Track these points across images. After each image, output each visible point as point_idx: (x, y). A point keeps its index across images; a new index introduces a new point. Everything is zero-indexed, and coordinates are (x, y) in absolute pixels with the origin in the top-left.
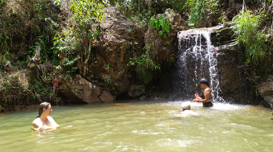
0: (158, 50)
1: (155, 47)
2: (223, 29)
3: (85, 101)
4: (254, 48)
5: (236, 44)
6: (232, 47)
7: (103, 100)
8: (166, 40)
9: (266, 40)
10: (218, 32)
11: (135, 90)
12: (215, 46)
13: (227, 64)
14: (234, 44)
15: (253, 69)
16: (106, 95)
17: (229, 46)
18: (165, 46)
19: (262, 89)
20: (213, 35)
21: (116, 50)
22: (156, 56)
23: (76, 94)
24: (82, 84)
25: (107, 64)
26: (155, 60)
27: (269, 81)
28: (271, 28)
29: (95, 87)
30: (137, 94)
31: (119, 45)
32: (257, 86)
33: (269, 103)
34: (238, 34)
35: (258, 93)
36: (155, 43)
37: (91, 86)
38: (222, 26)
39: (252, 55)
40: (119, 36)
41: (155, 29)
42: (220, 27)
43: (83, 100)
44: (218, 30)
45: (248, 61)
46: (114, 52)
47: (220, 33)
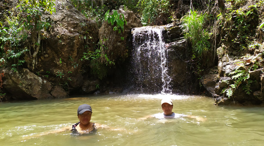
0: (113, 45)
1: (110, 43)
2: (173, 28)
3: (34, 97)
4: (199, 45)
5: (184, 41)
6: (180, 43)
7: (55, 95)
8: (121, 36)
9: (209, 38)
10: (169, 30)
11: (89, 86)
12: (166, 42)
13: (176, 60)
14: (182, 41)
15: (198, 64)
16: (58, 90)
17: (178, 43)
18: (119, 42)
19: (205, 81)
20: (164, 32)
21: (69, 43)
22: (111, 51)
23: (24, 89)
24: (31, 79)
25: (59, 58)
26: (109, 56)
27: (211, 73)
28: (213, 27)
29: (45, 81)
30: (91, 89)
31: (72, 39)
32: (201, 78)
33: (210, 92)
34: (186, 32)
35: (202, 84)
36: (109, 38)
37: (41, 81)
38: (172, 24)
39: (198, 50)
40: (72, 29)
41: (110, 25)
42: (171, 25)
43: (32, 95)
44: (168, 28)
45: (194, 56)
46: (67, 46)
47: (170, 31)
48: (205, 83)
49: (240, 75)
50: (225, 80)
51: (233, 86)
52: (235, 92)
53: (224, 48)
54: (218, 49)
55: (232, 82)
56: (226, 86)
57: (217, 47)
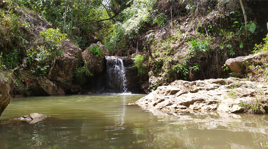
0: (94, 65)
1: (92, 63)
2: (128, 59)
7: (59, 93)
8: (99, 60)
9: (145, 67)
11: (75, 88)
12: (125, 66)
13: (130, 76)
14: (133, 67)
15: (140, 78)
16: (61, 91)
17: (131, 67)
18: (99, 63)
20: (124, 61)
21: (69, 63)
22: (92, 68)
23: (45, 89)
24: (47, 83)
25: (62, 71)
26: (91, 71)
27: (146, 83)
29: (54, 85)
30: (76, 90)
31: (71, 60)
32: (142, 85)
34: (135, 63)
35: (142, 88)
36: (91, 61)
37: (52, 85)
39: (140, 72)
40: (71, 54)
41: (93, 53)
43: (48, 93)
44: (126, 59)
45: (139, 75)
46: (68, 64)
47: (127, 61)
49: (156, 84)
50: (151, 86)
51: (154, 88)
53: (151, 72)
54: (149, 72)
56: (151, 88)
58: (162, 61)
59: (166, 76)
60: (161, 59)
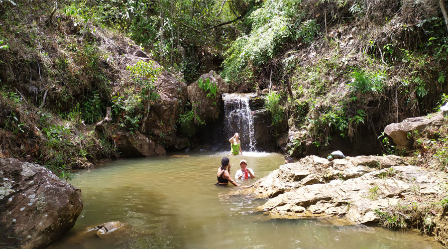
0: (206, 109)
1: (202, 106)
2: (257, 98)
3: (144, 154)
5: (266, 110)
6: (263, 112)
7: (158, 153)
8: (213, 101)
9: (283, 111)
11: (181, 143)
12: (252, 110)
13: (260, 124)
14: (264, 110)
15: (275, 129)
16: (161, 149)
17: (261, 111)
18: (212, 106)
19: (280, 142)
20: (250, 101)
21: (170, 108)
22: (203, 114)
23: (138, 149)
24: (141, 139)
25: (160, 120)
26: (202, 117)
27: (284, 136)
29: (151, 141)
30: (183, 146)
31: (172, 104)
32: (278, 140)
34: (267, 104)
35: (278, 144)
36: (202, 102)
37: (147, 141)
38: (256, 95)
39: (276, 120)
40: (171, 95)
41: (204, 90)
44: (253, 97)
45: (273, 124)
46: (168, 110)
47: (255, 100)
48: (280, 144)
49: (297, 142)
50: (289, 145)
51: (293, 149)
52: (294, 152)
53: (293, 120)
54: (289, 120)
55: (293, 146)
56: (289, 149)
57: (289, 118)
58: (307, 103)
59: (312, 129)
60: (305, 102)
